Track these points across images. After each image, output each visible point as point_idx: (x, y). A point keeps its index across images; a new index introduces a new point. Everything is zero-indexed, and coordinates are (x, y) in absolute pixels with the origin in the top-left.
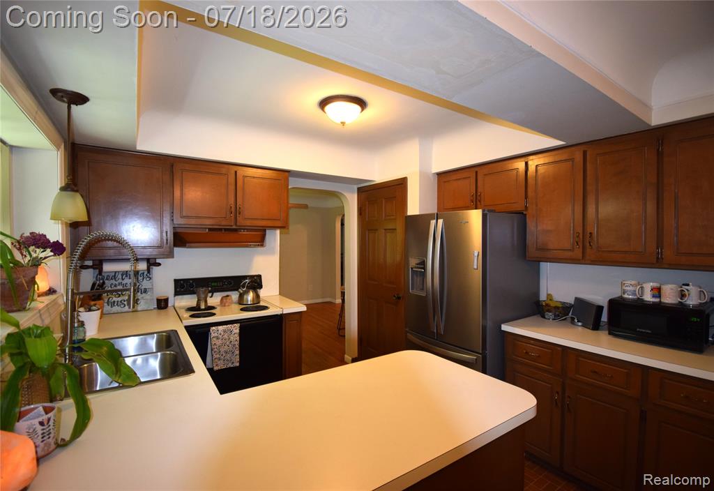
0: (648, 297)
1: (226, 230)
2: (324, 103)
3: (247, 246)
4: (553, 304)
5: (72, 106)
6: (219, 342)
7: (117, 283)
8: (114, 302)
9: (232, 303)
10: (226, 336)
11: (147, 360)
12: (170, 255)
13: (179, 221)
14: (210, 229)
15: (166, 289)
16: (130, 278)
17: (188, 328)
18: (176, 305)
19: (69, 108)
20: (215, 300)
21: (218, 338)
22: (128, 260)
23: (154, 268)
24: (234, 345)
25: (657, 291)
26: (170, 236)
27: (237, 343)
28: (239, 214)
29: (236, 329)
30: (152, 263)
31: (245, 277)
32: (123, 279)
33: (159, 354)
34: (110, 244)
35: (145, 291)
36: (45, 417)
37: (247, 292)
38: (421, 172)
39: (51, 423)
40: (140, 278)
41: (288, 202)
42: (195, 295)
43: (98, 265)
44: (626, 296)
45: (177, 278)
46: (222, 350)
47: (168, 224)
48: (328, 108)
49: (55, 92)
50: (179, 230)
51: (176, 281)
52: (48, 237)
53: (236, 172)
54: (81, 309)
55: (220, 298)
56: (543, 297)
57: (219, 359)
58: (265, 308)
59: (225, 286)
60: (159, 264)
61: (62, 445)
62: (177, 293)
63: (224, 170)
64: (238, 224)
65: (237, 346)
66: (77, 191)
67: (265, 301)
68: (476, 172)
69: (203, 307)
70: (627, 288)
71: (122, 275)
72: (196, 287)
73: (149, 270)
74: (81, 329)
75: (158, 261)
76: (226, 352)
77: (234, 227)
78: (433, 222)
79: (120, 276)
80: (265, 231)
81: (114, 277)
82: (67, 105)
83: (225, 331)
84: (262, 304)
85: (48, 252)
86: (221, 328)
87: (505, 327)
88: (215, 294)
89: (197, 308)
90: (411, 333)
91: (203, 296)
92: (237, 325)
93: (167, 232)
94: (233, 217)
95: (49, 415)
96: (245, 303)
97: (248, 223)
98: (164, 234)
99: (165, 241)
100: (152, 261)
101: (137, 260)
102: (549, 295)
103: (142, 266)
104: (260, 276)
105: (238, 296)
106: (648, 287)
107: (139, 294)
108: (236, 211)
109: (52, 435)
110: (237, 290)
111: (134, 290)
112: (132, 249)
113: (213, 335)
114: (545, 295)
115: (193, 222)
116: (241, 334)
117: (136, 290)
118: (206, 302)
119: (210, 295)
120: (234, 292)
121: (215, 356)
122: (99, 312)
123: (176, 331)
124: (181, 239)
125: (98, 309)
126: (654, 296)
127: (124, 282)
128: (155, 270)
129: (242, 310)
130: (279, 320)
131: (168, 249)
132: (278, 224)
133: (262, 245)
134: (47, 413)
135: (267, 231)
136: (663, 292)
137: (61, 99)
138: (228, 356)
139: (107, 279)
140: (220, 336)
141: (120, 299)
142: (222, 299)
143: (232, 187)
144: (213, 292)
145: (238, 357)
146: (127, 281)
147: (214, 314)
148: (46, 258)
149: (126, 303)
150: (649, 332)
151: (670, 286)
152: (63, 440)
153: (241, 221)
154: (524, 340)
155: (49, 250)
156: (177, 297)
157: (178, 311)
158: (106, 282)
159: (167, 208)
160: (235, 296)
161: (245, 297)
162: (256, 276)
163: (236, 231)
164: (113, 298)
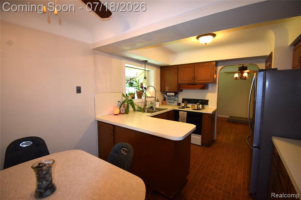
6: (181, 116)
10: (183, 115)
13: (180, 82)
15: (180, 101)
26: (178, 86)
27: (186, 117)
28: (196, 79)
29: (186, 113)
35: (176, 100)
37: (200, 105)
43: (166, 93)
45: (183, 98)
48: (199, 39)
50: (180, 85)
53: (195, 66)
59: (195, 102)
62: (182, 102)
63: (191, 66)
76: (183, 119)
77: (194, 83)
80: (208, 84)
81: (171, 96)
83: (183, 113)
86: (182, 112)
93: (176, 85)
94: (193, 81)
97: (199, 82)
99: (176, 88)
104: (208, 100)
108: (194, 78)
113: (180, 113)
115: (182, 82)
116: (187, 115)
117: (174, 100)
118: (187, 105)
120: (196, 104)
121: (180, 119)
122: (159, 102)
129: (193, 109)
131: (177, 90)
143: (194, 71)
146: (173, 97)
153: (196, 82)
159: (177, 79)
162: (206, 100)
163: (195, 84)
164: (170, 101)
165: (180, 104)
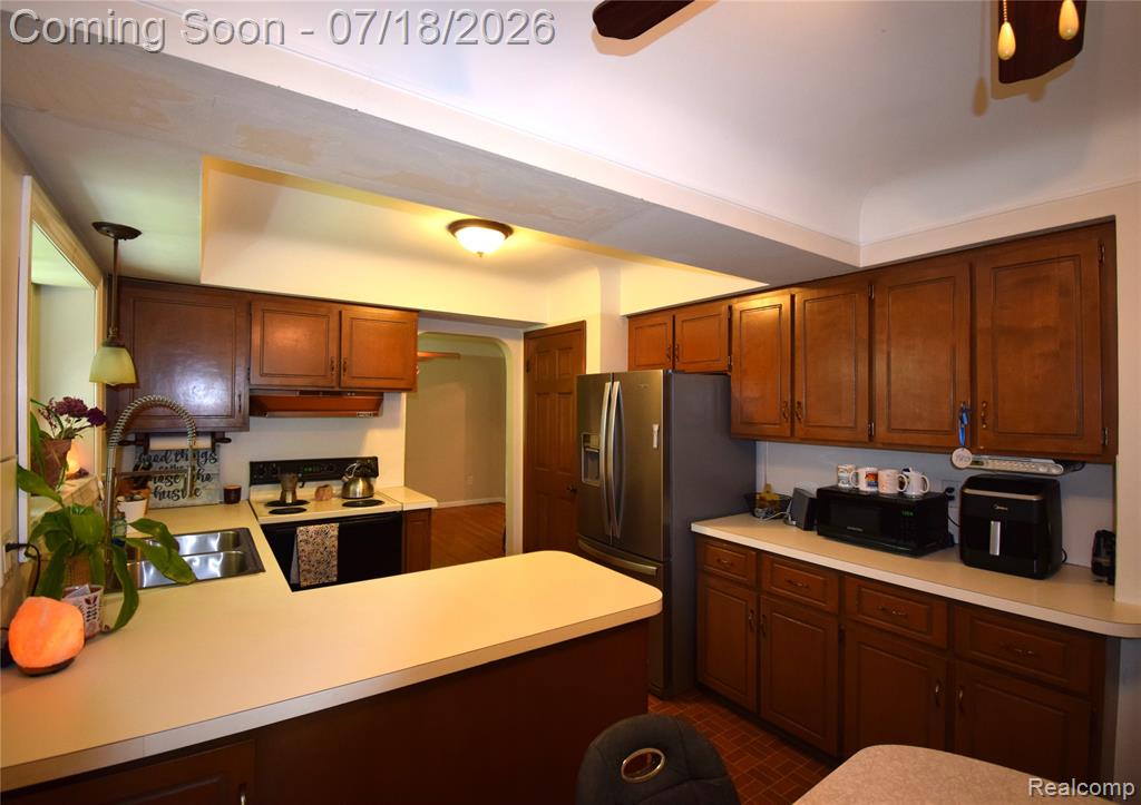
0: (864, 487)
1: (325, 393)
2: (454, 227)
3: (354, 416)
4: (768, 498)
5: (120, 241)
6: (308, 548)
7: (169, 466)
8: (164, 492)
9: (333, 496)
10: (319, 540)
11: (206, 561)
12: (244, 427)
13: (256, 380)
14: (302, 392)
15: (238, 475)
16: (187, 460)
17: (266, 529)
18: (253, 498)
19: (116, 244)
20: (306, 492)
21: (307, 542)
22: (184, 434)
23: (222, 445)
24: (331, 552)
25: (874, 479)
26: (245, 402)
27: (335, 550)
28: (345, 370)
29: (333, 530)
30: (218, 438)
31: (353, 460)
32: (177, 461)
33: (222, 554)
34: (160, 411)
35: (208, 478)
36: (92, 595)
37: (354, 481)
38: (602, 314)
39: (97, 602)
40: (202, 460)
41: (416, 355)
42: (280, 485)
43: (143, 441)
44: (841, 485)
45: (254, 460)
46: (313, 559)
47: (243, 385)
48: (460, 233)
49: (99, 226)
50: (257, 393)
51: (253, 465)
52: (85, 403)
53: (340, 313)
54: (121, 498)
55: (314, 490)
56: (760, 488)
57: (309, 571)
58: (379, 503)
59: (323, 473)
60: (229, 440)
61: (107, 631)
62: (254, 481)
63: (323, 311)
64: (343, 385)
65: (335, 554)
66: (123, 346)
67: (379, 494)
68: (674, 317)
69: (289, 500)
70: (841, 475)
71: (176, 455)
72: (282, 473)
73: (213, 449)
74: (121, 522)
75: (227, 435)
76: (319, 562)
77: (337, 389)
78: (608, 385)
79: (173, 457)
80: (382, 394)
81: (165, 458)
82: (113, 240)
83: (317, 533)
84: (376, 497)
85: (84, 421)
86: (312, 528)
87: (696, 528)
88: (307, 484)
89: (282, 502)
90: (584, 540)
91: (289, 485)
92: (336, 525)
93: (240, 396)
94: (334, 377)
95: (96, 594)
96: (351, 496)
97: (358, 383)
98: (237, 399)
99: (237, 408)
100: (218, 436)
101: (198, 434)
102: (767, 486)
103: (205, 443)
104: (375, 459)
105: (341, 487)
106: (863, 472)
107: (199, 481)
108: (341, 367)
109: (97, 616)
110: (340, 478)
111: (193, 477)
112: (191, 418)
113: (300, 538)
114: (763, 485)
116: (340, 537)
117: (196, 476)
118: (294, 494)
119: (300, 484)
120: (334, 482)
121: (303, 567)
122: (145, 502)
123: (248, 530)
124: (260, 405)
125: (143, 499)
126: (869, 485)
127: (178, 465)
128: (224, 449)
129: (345, 505)
130: (397, 519)
131: (241, 420)
132: (402, 385)
133: (376, 415)
134: (92, 592)
135: (385, 395)
136: (880, 478)
137: (107, 233)
138: (322, 568)
139: (155, 461)
140: (311, 540)
141: (171, 489)
142: (317, 491)
143: (334, 334)
144: (304, 480)
145: (335, 569)
146: (182, 463)
147: (305, 510)
148: (81, 429)
149: (180, 494)
150: (860, 530)
151: (888, 472)
152: (107, 627)
153: (346, 381)
154: (719, 544)
155: (84, 420)
156: (253, 487)
157: (255, 507)
158: (154, 464)
159: (241, 362)
160: (336, 487)
161: (352, 488)
162: (370, 458)
163: (339, 394)
164: (163, 486)
165: (238, 491)
